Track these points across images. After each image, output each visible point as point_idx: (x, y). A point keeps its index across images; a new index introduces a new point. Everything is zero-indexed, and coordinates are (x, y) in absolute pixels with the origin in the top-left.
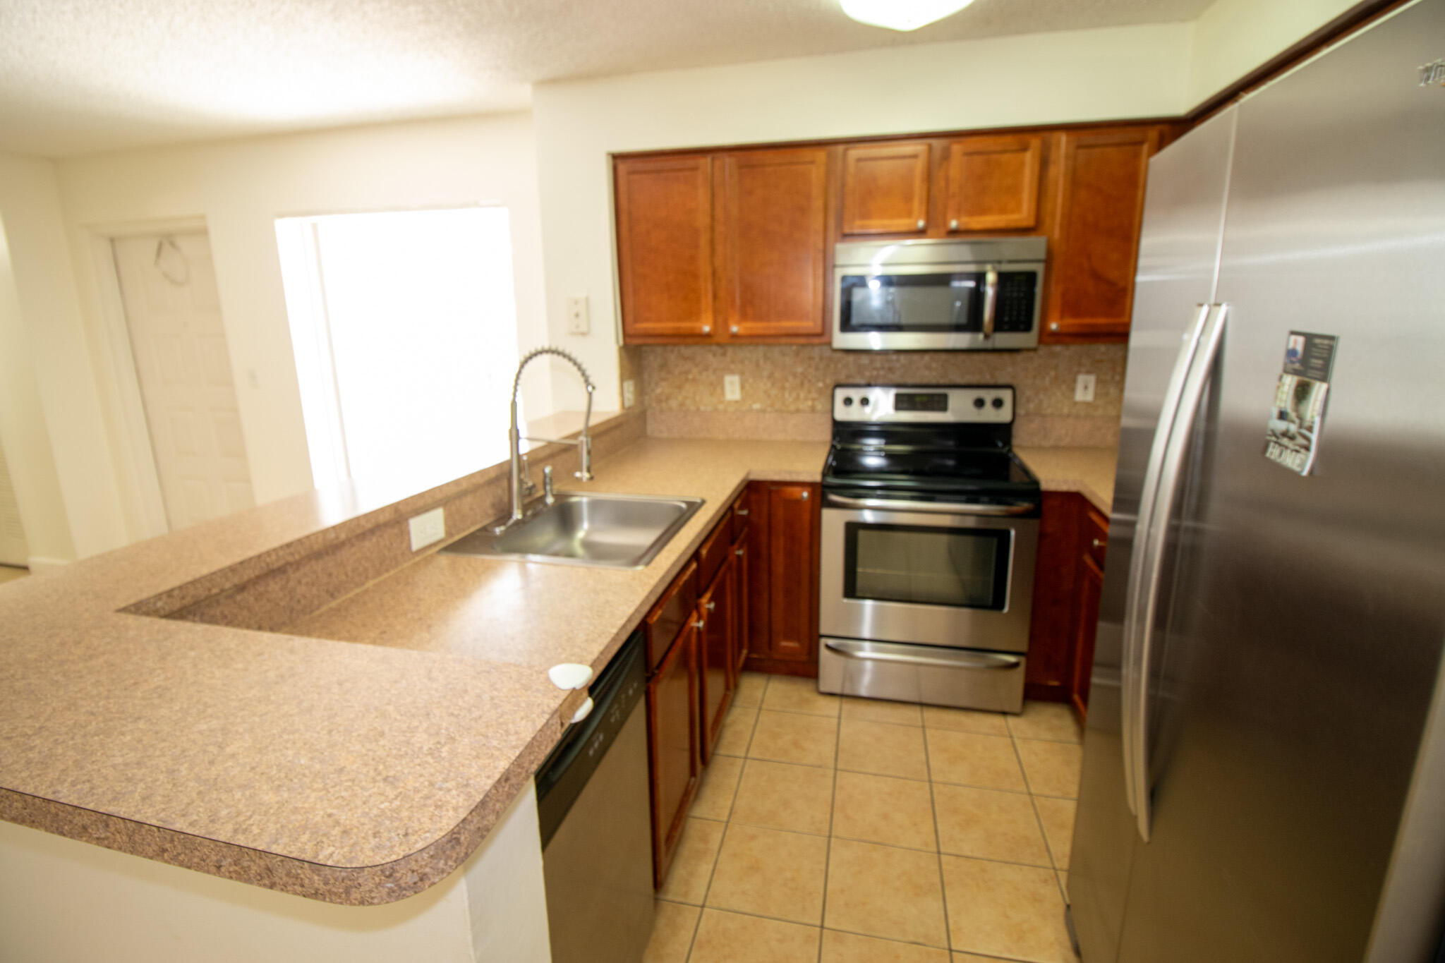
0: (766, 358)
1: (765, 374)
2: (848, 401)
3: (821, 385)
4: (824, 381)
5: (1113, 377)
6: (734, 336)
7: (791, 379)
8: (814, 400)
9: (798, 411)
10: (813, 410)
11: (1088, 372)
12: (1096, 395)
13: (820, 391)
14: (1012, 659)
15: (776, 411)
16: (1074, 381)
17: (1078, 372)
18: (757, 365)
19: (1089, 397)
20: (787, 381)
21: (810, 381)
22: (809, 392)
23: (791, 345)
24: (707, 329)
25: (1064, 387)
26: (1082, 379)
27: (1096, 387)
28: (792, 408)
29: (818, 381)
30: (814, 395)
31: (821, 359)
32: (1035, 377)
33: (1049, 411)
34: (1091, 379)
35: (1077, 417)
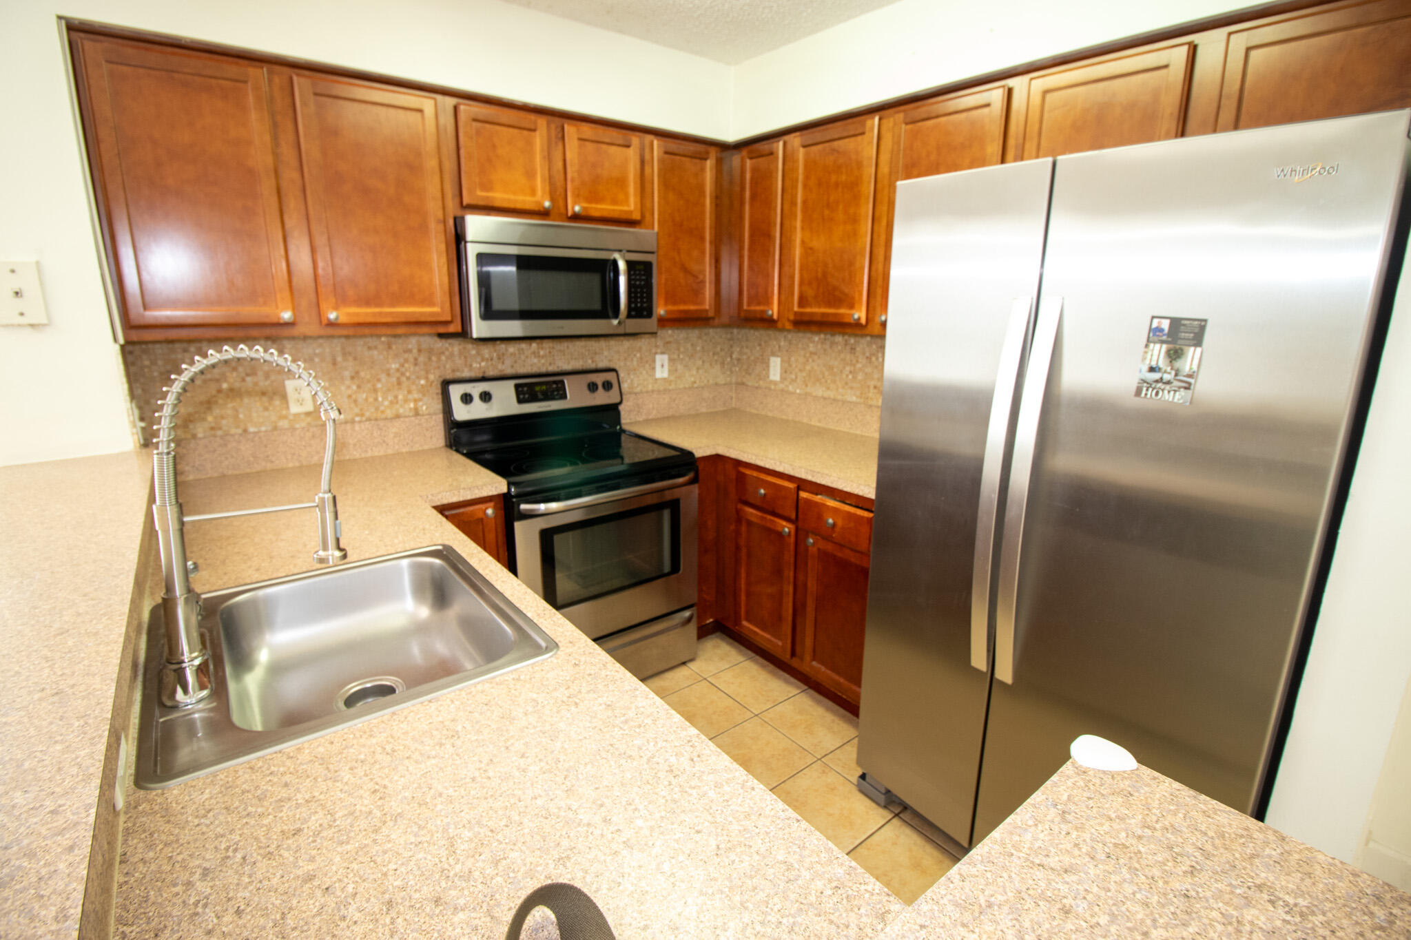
0: (345, 354)
1: (347, 374)
2: (467, 399)
3: (423, 382)
4: (427, 378)
5: (679, 356)
6: (331, 324)
7: (383, 377)
8: (415, 401)
9: (398, 416)
10: (417, 413)
11: (663, 353)
12: (670, 371)
13: (423, 391)
14: (687, 614)
15: (369, 419)
16: (654, 361)
17: (656, 353)
18: (334, 363)
19: (666, 375)
20: (379, 380)
21: (408, 378)
22: (409, 392)
23: (379, 336)
24: (287, 315)
25: (647, 366)
26: (659, 358)
27: (669, 365)
28: (389, 413)
29: (419, 378)
30: (416, 396)
31: (420, 351)
32: (625, 359)
33: (638, 390)
34: (666, 357)
35: (659, 391)
